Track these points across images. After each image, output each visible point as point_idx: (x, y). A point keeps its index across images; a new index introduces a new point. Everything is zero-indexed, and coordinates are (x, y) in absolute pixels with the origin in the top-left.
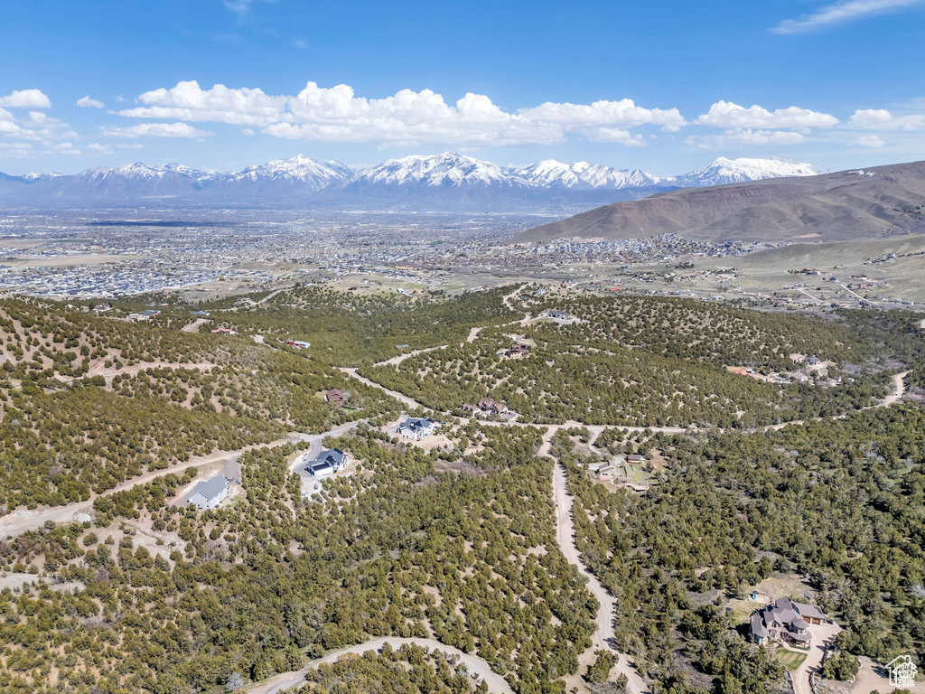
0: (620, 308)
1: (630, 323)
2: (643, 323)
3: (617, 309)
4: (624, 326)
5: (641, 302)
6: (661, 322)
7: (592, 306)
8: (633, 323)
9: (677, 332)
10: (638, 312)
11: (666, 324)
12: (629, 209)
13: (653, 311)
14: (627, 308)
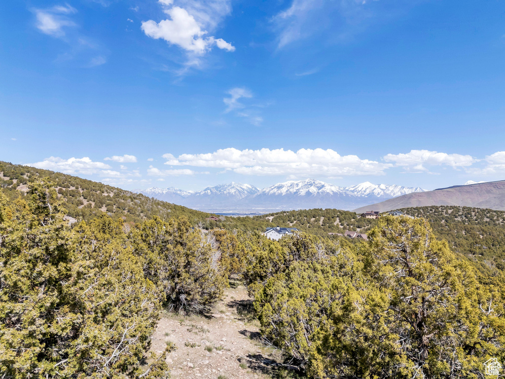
0: (445, 211)
1: (456, 219)
2: (467, 220)
3: (443, 212)
4: (451, 220)
5: (461, 208)
6: (482, 218)
7: (421, 211)
8: (459, 219)
9: (499, 224)
10: (460, 213)
11: (486, 219)
12: (421, 196)
13: (473, 214)
14: (450, 211)
